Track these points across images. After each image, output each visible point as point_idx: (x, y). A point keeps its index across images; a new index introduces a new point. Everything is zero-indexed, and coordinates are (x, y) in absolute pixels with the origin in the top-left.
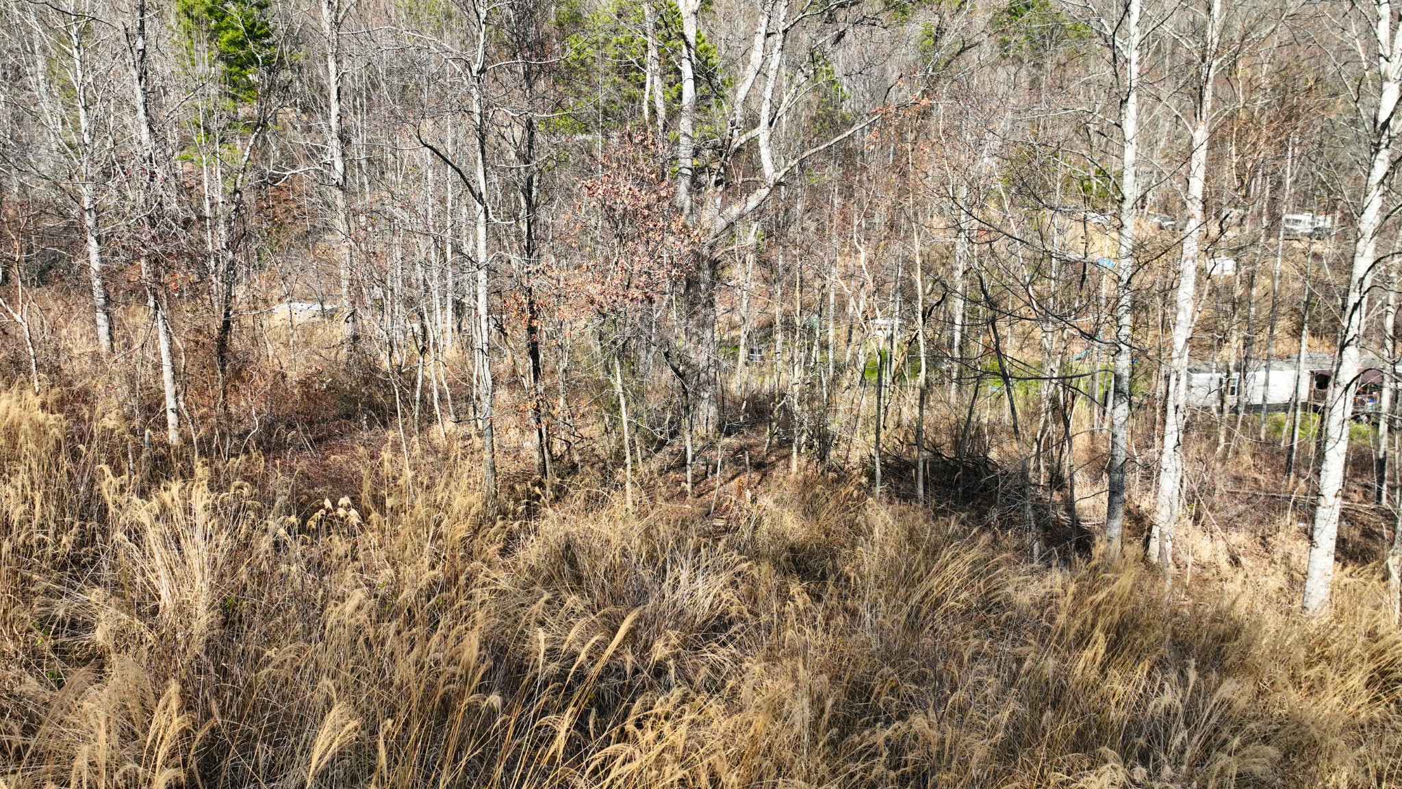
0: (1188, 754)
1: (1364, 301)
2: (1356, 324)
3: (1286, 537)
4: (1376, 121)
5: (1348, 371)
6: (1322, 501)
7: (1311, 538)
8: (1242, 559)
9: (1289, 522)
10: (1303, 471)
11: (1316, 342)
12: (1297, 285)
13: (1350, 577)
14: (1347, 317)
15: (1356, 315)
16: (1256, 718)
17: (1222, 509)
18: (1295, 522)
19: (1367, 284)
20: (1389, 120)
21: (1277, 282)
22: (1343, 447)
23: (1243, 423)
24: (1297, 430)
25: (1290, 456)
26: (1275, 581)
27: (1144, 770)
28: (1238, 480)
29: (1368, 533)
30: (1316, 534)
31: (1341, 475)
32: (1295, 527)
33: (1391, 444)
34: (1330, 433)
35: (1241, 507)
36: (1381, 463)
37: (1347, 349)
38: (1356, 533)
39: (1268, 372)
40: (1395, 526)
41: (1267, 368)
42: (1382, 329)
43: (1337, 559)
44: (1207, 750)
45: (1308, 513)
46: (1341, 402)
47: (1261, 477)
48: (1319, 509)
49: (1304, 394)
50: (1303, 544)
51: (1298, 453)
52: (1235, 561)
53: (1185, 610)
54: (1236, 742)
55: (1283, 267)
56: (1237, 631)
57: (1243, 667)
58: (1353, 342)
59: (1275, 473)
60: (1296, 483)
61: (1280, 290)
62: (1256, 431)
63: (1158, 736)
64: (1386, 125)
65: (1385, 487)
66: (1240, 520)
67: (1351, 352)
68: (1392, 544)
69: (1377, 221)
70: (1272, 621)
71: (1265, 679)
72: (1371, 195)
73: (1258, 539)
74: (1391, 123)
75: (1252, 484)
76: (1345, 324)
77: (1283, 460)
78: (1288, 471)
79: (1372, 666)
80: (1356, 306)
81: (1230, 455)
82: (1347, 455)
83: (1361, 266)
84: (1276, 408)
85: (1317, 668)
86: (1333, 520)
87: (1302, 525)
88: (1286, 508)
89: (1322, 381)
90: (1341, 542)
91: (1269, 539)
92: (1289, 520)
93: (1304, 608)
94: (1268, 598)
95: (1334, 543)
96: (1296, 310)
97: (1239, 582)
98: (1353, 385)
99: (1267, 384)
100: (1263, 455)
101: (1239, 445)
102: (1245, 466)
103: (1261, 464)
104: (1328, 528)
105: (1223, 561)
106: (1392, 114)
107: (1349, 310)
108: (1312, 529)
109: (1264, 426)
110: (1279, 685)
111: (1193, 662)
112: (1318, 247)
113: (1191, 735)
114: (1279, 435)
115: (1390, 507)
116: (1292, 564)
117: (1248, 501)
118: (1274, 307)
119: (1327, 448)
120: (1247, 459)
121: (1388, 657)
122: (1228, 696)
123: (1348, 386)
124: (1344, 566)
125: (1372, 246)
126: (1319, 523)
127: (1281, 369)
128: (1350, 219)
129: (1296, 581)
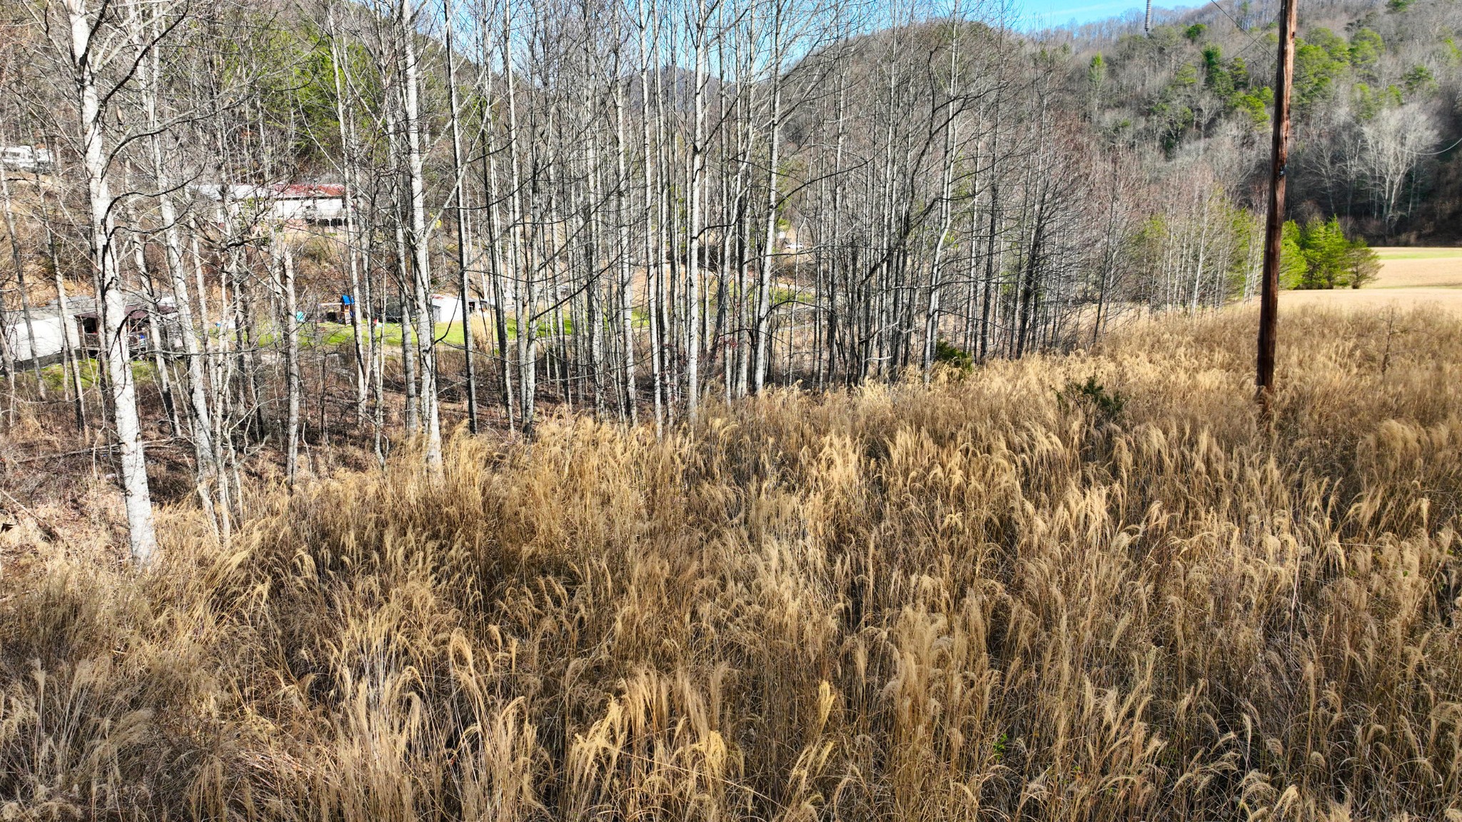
0: (59, 761)
1: (113, 243)
2: (111, 266)
3: (98, 493)
4: (73, 57)
5: (116, 316)
6: (124, 449)
7: (123, 487)
8: (59, 531)
9: (96, 478)
10: (96, 421)
11: (71, 285)
12: (35, 226)
13: (169, 514)
14: (100, 261)
15: (108, 258)
16: (118, 688)
17: (19, 484)
18: (102, 475)
19: (110, 226)
20: (85, 56)
21: (12, 225)
22: (130, 391)
23: (17, 384)
24: (79, 380)
25: (78, 409)
26: (99, 540)
27: (14, 804)
28: (29, 447)
29: (174, 466)
30: (127, 482)
31: (135, 418)
32: (104, 481)
33: (172, 378)
34: (115, 380)
35: (41, 476)
36: (167, 395)
37: (108, 292)
38: (162, 469)
39: (29, 324)
40: (194, 452)
41: (28, 320)
42: (134, 267)
43: (152, 500)
44: (78, 744)
45: (113, 462)
46: (117, 347)
47: (53, 438)
48: (124, 457)
49: (75, 341)
50: (115, 496)
51: (86, 404)
52: (50, 536)
53: (10, 608)
54: (107, 723)
55: (14, 207)
56: (75, 610)
57: (93, 643)
58: (113, 285)
59: (67, 430)
60: (92, 434)
61: (17, 232)
62: (35, 389)
63: (18, 757)
64: (84, 60)
65: (176, 418)
66: (44, 489)
67: (112, 295)
68: (197, 470)
69: (103, 161)
70: (107, 581)
71: (117, 645)
72: (90, 133)
73: (69, 504)
74: (90, 58)
75: (47, 448)
76: (100, 267)
77: (73, 415)
78: (80, 425)
79: (211, 591)
80: (106, 248)
81: (12, 422)
82: (136, 396)
83: (100, 206)
84: (48, 360)
85: (165, 614)
86: (139, 465)
87: (110, 476)
88: (90, 464)
89: (90, 324)
90: (152, 482)
91: (82, 500)
92: (95, 475)
93: (134, 558)
94: (98, 562)
95: (146, 486)
96: (41, 253)
97: (61, 556)
98: (124, 328)
99: (31, 337)
100: (50, 414)
101: (19, 409)
102: (32, 430)
103: (49, 424)
104: (137, 473)
105: (36, 538)
106: (87, 50)
107: (100, 253)
108: (122, 478)
109: (41, 382)
110: (133, 644)
111: (38, 662)
112: (47, 183)
113: (56, 741)
114: (60, 389)
115: (184, 436)
116: (111, 519)
117: (47, 468)
118: (15, 252)
119: (116, 395)
120: (31, 422)
121: (220, 576)
122: (84, 680)
123: (120, 330)
124: (162, 505)
125: (104, 186)
126: (127, 471)
127: (43, 318)
128: (74, 155)
129: (120, 535)
